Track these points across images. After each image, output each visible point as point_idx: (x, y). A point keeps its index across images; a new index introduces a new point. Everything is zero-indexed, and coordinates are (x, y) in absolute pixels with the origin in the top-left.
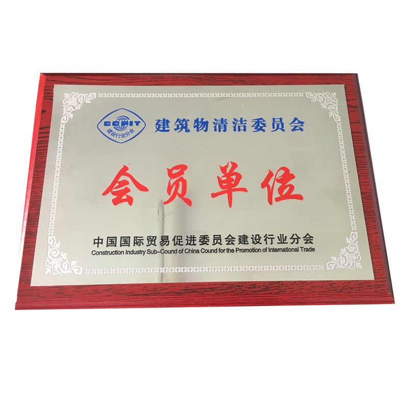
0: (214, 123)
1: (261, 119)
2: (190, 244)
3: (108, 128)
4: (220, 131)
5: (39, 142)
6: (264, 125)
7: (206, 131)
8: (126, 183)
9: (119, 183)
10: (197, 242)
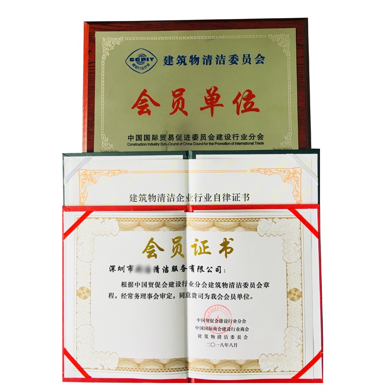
0: (203, 59)
1: (236, 55)
2: (186, 140)
3: (133, 63)
4: (207, 64)
5: (89, 73)
6: (237, 60)
7: (197, 64)
8: (146, 100)
9: (141, 100)
10: (191, 138)
